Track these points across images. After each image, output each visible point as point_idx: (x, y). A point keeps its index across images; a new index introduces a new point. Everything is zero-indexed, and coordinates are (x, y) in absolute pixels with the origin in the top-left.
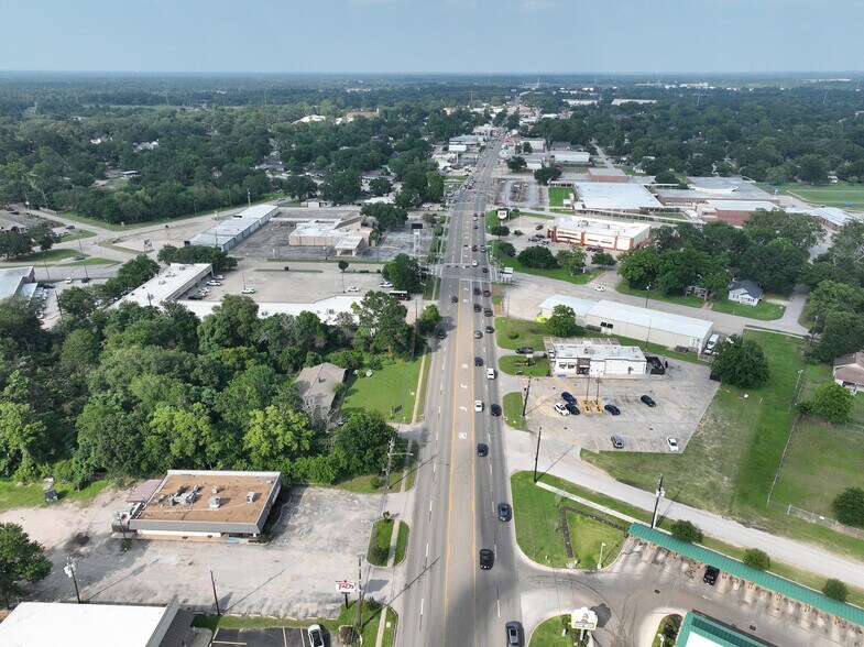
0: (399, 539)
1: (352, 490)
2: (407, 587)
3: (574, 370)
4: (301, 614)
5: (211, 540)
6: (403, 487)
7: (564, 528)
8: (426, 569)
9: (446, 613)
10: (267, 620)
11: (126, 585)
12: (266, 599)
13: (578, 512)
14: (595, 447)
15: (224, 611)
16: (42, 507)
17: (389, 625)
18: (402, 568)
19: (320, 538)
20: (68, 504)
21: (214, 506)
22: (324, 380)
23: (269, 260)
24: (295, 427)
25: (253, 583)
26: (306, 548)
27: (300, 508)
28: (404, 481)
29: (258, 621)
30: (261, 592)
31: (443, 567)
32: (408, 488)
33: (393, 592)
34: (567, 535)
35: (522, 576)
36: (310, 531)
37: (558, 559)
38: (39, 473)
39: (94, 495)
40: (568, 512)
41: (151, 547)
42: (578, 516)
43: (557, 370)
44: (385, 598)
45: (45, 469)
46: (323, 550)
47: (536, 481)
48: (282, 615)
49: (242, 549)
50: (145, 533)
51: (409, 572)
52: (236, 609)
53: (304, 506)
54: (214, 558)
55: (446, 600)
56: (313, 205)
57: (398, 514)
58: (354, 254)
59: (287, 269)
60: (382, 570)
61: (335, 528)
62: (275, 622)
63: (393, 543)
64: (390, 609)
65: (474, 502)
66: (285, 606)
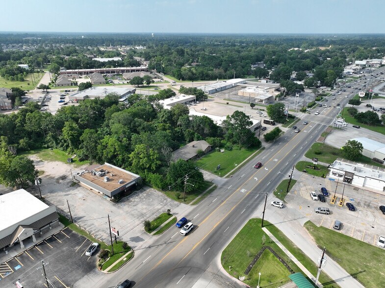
0: (167, 225)
1: (167, 196)
2: (150, 247)
3: (342, 179)
4: (99, 237)
5: (99, 194)
6: (191, 203)
7: (257, 257)
8: (165, 243)
9: (154, 268)
10: (85, 233)
11: (59, 198)
12: (93, 224)
13: (273, 252)
14: (319, 223)
15: (76, 222)
16: (66, 163)
17: (125, 259)
18: (156, 238)
19: (137, 210)
20: (73, 165)
21: (106, 180)
22: (196, 147)
23: (224, 99)
24: (151, 157)
25: (95, 216)
26: (127, 211)
27: (141, 195)
28: (195, 200)
29: (82, 231)
30: (95, 221)
31: (174, 246)
32: (193, 204)
33: (142, 246)
34: (255, 262)
35: (209, 269)
36: (135, 205)
37: (237, 271)
38: (73, 152)
39: (82, 165)
40: (267, 250)
41: (79, 188)
42: (271, 255)
43: (331, 176)
44: (136, 247)
45: (75, 150)
46: (133, 215)
47: (263, 226)
48: (92, 233)
49: (105, 202)
50: (82, 183)
51: (157, 241)
52: (80, 223)
53: (143, 195)
54: (93, 201)
55: (160, 262)
56: (264, 81)
57: (177, 214)
58: (264, 102)
59: (228, 103)
60: (147, 234)
61: (146, 208)
62: (86, 235)
63: (163, 225)
64: (133, 253)
65: (219, 223)
66: (97, 230)
